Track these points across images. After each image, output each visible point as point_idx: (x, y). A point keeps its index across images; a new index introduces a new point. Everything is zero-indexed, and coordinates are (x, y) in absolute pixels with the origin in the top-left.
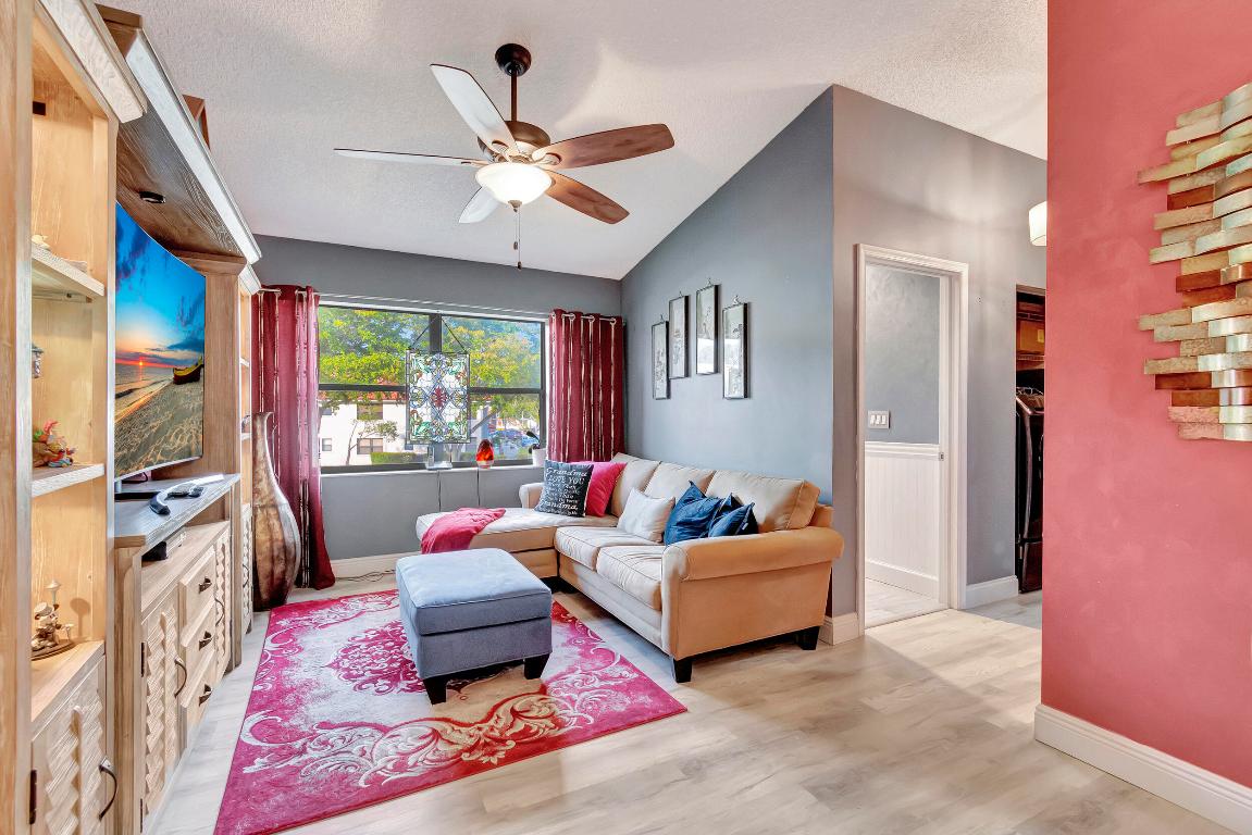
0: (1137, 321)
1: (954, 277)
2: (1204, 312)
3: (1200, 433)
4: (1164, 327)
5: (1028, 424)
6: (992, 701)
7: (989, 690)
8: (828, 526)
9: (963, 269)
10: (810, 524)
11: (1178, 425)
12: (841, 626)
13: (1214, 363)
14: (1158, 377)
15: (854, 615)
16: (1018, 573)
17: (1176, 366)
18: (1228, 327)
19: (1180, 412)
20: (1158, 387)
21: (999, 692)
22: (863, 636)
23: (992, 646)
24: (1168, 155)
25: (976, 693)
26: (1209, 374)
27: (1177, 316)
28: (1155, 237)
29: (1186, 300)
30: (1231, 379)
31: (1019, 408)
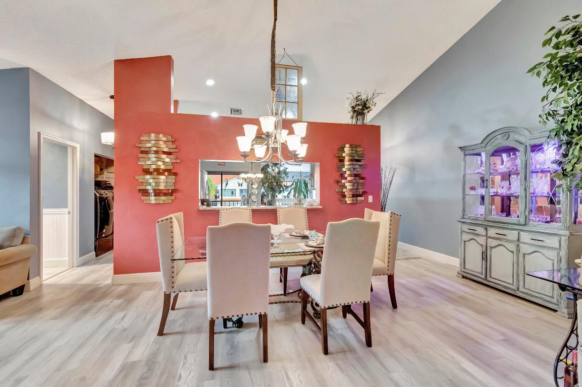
0: (135, 177)
1: (74, 148)
2: (148, 177)
3: (146, 202)
4: (140, 178)
5: (98, 200)
6: (98, 283)
7: (96, 281)
8: (28, 243)
9: (78, 146)
10: (22, 244)
11: (143, 200)
12: (33, 283)
13: (149, 188)
14: (140, 190)
15: (39, 277)
16: (95, 250)
17: (142, 188)
18: (151, 181)
19: (143, 198)
20: (139, 192)
21: (98, 281)
22: (42, 285)
23: (93, 271)
24: (141, 142)
25: (93, 283)
26: (148, 190)
27: (142, 177)
28: (138, 159)
29: (144, 174)
30: (151, 191)
31: (95, 195)
